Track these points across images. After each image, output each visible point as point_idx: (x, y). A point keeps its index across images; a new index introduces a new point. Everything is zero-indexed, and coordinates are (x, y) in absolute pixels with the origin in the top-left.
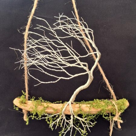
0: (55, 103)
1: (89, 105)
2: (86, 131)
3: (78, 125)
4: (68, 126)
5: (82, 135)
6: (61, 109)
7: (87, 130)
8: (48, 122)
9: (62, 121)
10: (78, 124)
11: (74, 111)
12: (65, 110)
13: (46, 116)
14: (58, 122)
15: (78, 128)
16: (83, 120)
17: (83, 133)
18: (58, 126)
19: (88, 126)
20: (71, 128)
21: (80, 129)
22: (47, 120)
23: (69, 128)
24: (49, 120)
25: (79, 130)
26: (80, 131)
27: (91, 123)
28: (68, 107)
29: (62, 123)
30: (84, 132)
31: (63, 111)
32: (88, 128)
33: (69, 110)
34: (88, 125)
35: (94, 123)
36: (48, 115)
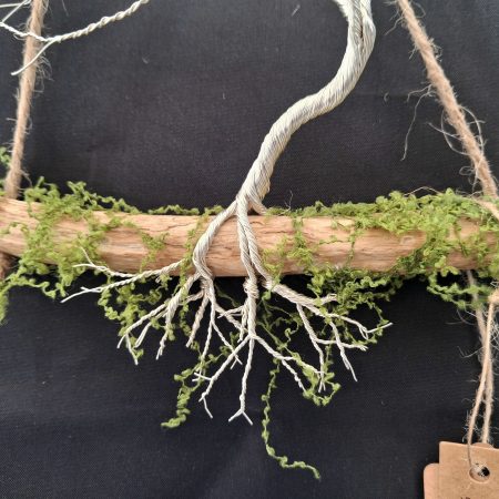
0: (161, 210)
1: (346, 222)
2: (332, 375)
3: (284, 339)
4: (228, 339)
5: (307, 393)
6: (185, 241)
7: (336, 366)
8: (110, 313)
9: (199, 317)
10: (288, 331)
11: (260, 252)
12: (211, 246)
13: (102, 279)
14: (168, 315)
15: (285, 353)
16: (316, 306)
17: (314, 382)
18: (172, 338)
19: (341, 346)
20: (243, 354)
21: (296, 357)
22: (102, 302)
23: (235, 352)
24: (119, 299)
25: (292, 363)
26: (299, 370)
27: (362, 329)
28: (228, 227)
29: (196, 325)
30: (319, 375)
31: (197, 249)
32: (342, 354)
33: (236, 242)
34: (343, 340)
35: (379, 330)
36: (113, 274)
